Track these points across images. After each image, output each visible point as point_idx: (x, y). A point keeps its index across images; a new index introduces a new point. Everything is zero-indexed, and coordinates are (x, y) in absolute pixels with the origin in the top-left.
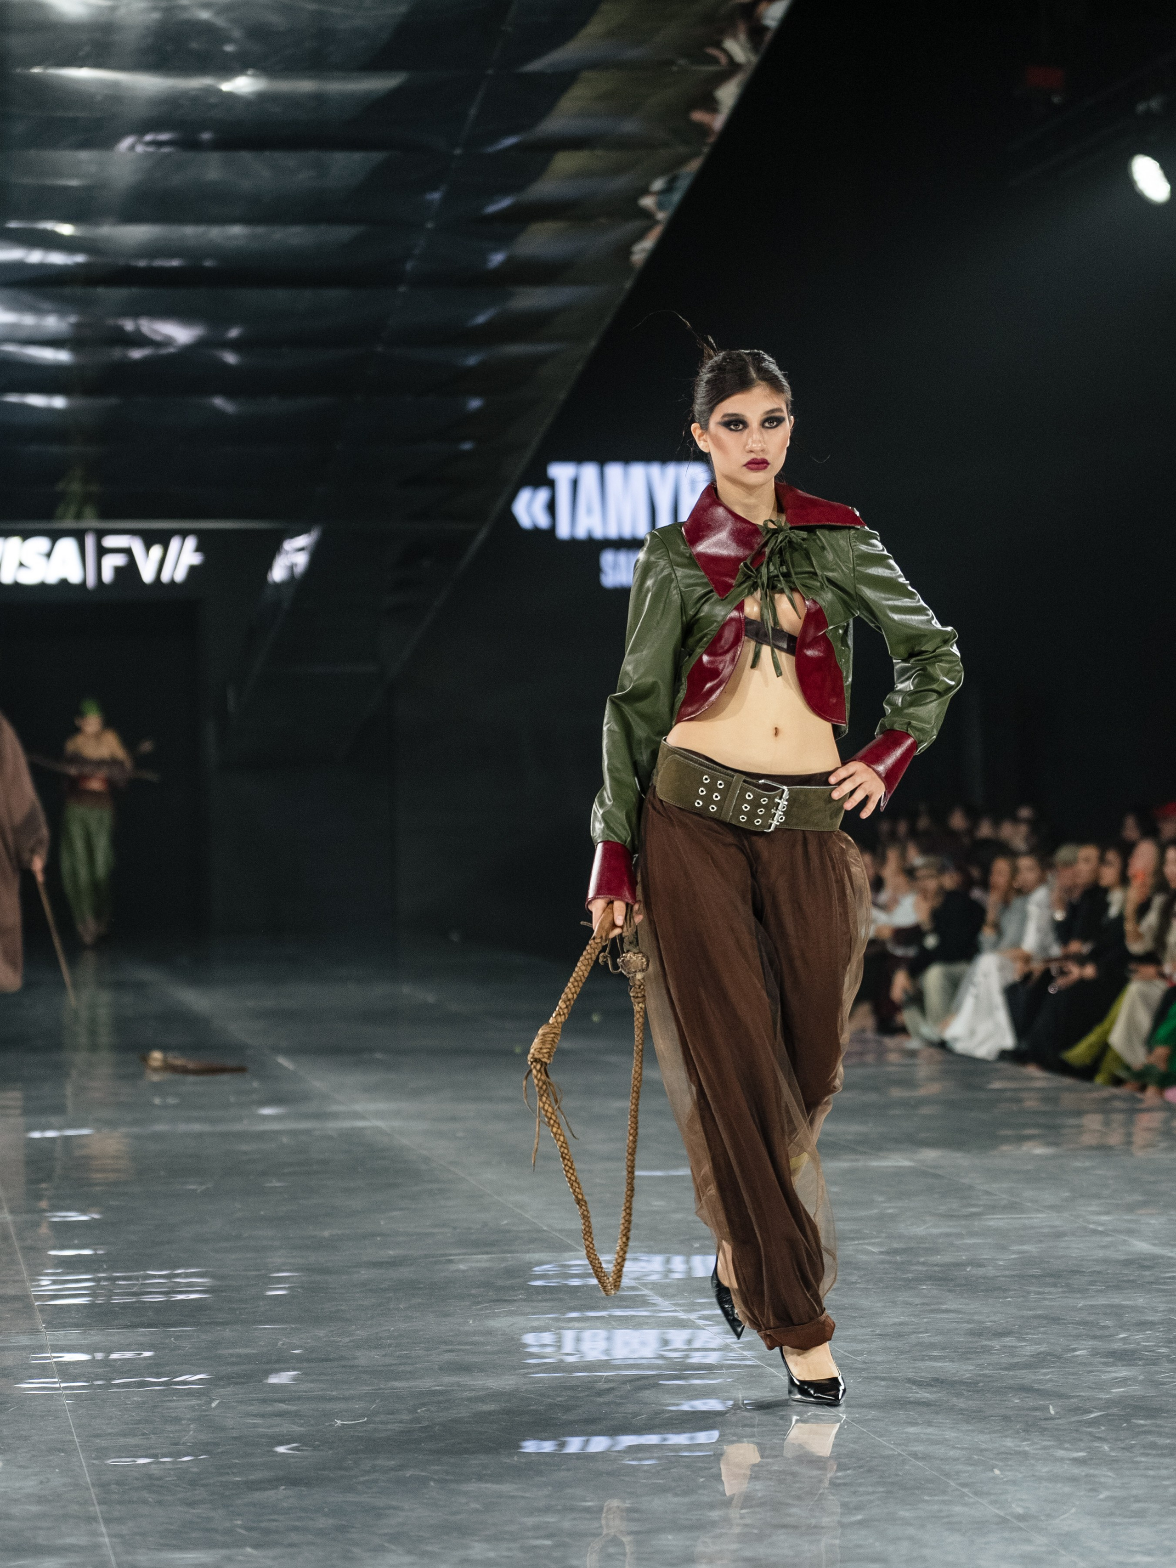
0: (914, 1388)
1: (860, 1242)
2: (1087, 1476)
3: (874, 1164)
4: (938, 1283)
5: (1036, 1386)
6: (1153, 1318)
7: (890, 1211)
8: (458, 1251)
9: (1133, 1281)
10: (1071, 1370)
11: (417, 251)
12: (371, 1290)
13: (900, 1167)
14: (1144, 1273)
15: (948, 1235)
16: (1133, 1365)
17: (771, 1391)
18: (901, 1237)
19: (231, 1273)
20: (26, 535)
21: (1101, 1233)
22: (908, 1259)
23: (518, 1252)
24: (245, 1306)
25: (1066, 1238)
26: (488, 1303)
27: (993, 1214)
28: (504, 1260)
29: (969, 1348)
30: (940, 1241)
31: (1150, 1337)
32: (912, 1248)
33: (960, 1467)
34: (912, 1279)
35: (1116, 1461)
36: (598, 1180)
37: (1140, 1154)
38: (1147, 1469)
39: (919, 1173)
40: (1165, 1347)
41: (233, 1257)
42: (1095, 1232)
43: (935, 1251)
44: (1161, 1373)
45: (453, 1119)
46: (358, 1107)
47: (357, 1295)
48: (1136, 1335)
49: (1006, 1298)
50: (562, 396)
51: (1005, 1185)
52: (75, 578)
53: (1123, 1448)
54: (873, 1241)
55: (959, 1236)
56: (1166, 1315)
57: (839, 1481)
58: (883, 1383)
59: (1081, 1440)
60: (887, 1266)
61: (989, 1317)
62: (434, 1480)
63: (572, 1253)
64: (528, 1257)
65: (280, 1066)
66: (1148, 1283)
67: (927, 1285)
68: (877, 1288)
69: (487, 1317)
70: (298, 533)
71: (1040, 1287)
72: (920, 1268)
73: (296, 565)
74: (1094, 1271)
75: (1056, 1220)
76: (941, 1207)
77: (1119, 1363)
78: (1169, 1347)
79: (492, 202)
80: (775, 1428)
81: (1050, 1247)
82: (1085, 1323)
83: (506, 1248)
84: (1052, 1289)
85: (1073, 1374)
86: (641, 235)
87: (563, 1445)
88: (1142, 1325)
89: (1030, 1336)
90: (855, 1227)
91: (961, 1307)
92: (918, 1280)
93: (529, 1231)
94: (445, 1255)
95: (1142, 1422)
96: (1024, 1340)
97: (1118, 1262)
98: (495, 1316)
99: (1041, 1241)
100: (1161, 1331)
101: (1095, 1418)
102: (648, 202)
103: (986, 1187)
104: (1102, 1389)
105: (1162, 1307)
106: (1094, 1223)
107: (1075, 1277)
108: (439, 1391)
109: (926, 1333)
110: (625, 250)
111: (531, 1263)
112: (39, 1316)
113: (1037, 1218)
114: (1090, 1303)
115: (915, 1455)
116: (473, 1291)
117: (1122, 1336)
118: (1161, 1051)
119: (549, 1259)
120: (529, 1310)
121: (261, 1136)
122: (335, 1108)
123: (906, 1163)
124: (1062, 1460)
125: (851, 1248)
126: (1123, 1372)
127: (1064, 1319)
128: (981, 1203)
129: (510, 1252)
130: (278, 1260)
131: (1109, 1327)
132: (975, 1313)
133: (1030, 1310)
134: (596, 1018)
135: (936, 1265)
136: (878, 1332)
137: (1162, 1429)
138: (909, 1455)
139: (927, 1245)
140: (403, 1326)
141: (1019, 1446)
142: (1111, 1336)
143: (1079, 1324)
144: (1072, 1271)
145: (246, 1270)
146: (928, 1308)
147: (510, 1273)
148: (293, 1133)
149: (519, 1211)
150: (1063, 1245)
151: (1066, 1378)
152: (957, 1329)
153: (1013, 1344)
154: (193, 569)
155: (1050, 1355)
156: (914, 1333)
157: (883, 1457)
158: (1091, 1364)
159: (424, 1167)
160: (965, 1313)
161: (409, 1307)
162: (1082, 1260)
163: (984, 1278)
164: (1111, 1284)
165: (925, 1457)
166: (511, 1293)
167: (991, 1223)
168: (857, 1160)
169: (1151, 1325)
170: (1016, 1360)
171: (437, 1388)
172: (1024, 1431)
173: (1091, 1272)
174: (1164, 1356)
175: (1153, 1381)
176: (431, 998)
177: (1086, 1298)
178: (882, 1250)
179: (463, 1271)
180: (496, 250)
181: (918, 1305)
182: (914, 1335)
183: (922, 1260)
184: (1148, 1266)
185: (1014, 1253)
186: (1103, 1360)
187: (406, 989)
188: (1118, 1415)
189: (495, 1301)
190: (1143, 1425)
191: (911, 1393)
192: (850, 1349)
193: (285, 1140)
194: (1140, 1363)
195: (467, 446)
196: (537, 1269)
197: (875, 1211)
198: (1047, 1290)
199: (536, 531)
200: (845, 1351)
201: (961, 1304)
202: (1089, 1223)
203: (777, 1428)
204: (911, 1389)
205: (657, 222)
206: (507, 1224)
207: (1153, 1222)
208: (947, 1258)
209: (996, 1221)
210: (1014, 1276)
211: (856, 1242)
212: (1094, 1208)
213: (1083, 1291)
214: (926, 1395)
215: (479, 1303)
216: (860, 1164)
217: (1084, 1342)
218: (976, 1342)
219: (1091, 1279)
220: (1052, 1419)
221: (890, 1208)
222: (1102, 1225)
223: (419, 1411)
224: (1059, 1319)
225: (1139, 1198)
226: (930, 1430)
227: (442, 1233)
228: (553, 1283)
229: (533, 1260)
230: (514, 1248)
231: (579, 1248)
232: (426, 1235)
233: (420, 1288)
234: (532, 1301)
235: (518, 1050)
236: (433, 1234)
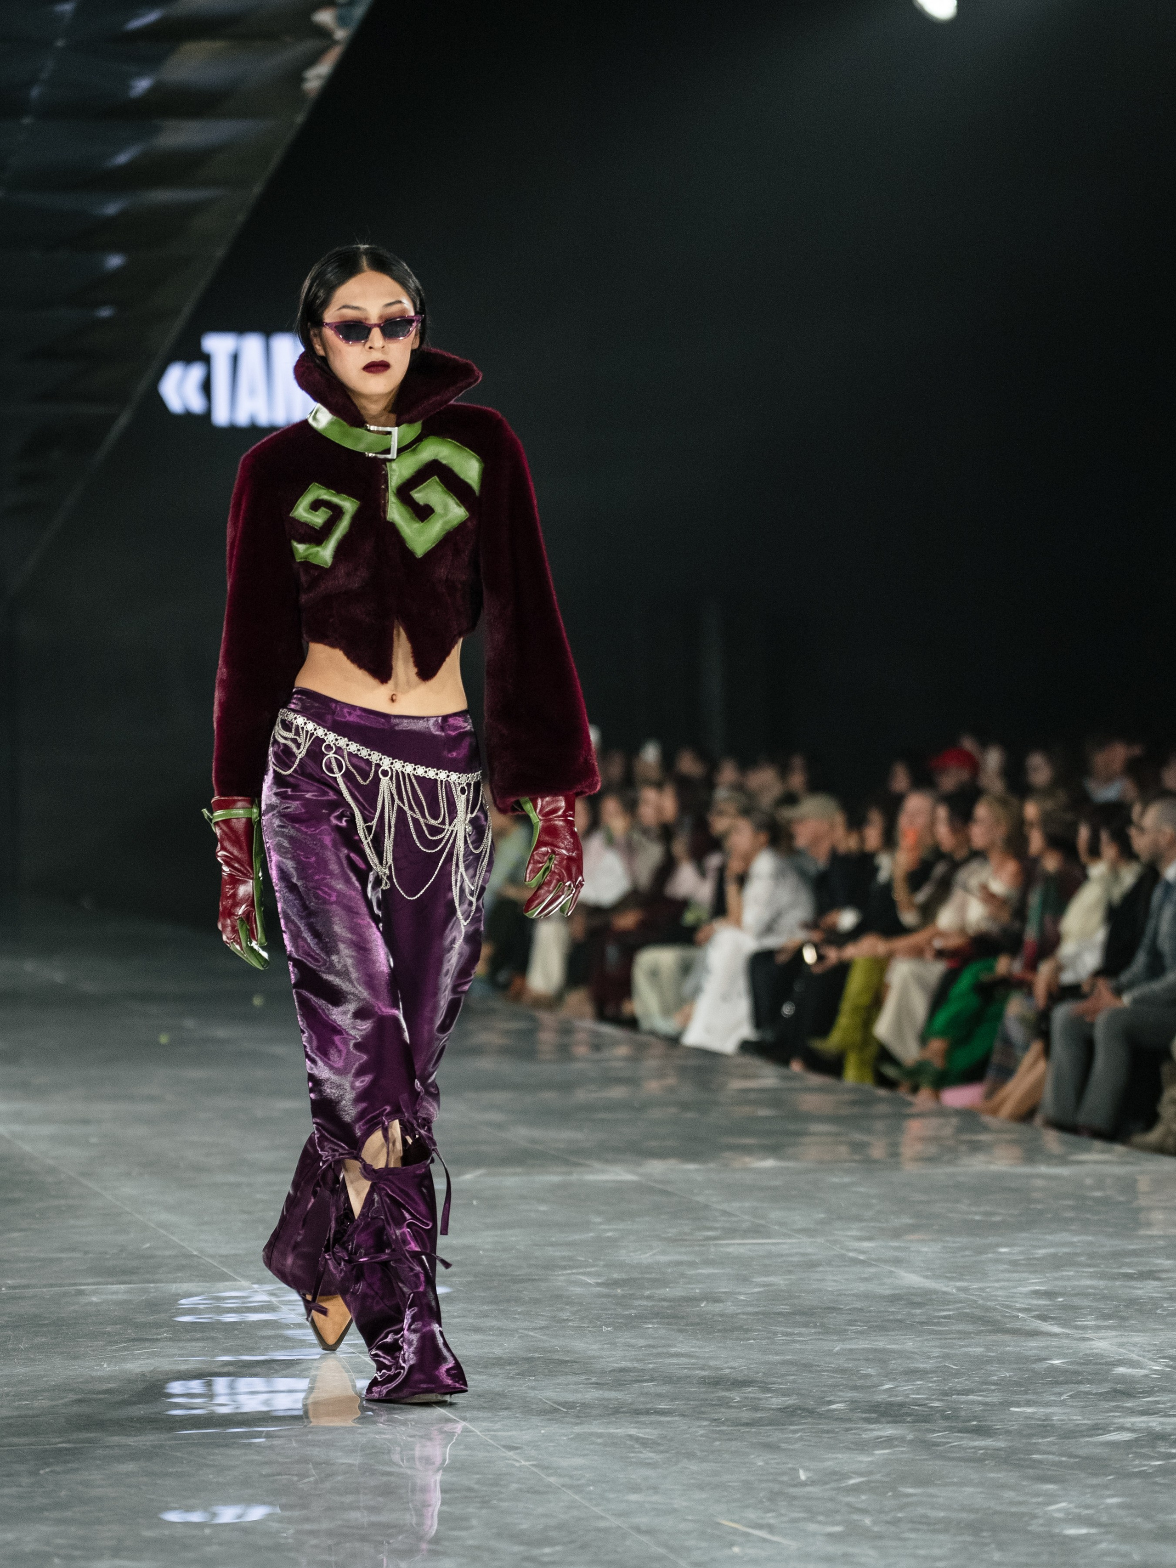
0: (637, 1446)
1: (574, 1271)
2: (845, 1555)
3: (590, 1177)
4: (667, 1320)
5: (783, 1445)
6: (925, 1365)
7: (609, 1234)
8: (90, 1281)
9: (900, 1321)
10: (826, 1427)
11: (44, 75)
13: (621, 1182)
14: (913, 1311)
15: (679, 1263)
16: (900, 1422)
17: (465, 1449)
18: (621, 1266)
21: (862, 1262)
22: (630, 1292)
23: (161, 1281)
25: (821, 1269)
26: (125, 1342)
27: (733, 1238)
28: (146, 1291)
29: (702, 1400)
30: (670, 1270)
31: (920, 1388)
32: (635, 1280)
33: (691, 1543)
34: (636, 1316)
35: (880, 1537)
36: (258, 1196)
37: (911, 1169)
38: (916, 1547)
39: (642, 1189)
40: (939, 1400)
42: (855, 1262)
43: (663, 1282)
44: (934, 1431)
45: (85, 1122)
48: (905, 1386)
49: (749, 1339)
50: (220, 253)
51: (747, 1204)
53: (888, 1522)
54: (588, 1270)
55: (692, 1264)
56: (940, 1362)
57: (546, 1559)
58: (599, 1441)
59: (837, 1512)
60: (604, 1300)
61: (726, 1363)
62: (58, 1556)
63: (227, 1283)
64: (174, 1288)
66: (918, 1323)
67: (653, 1323)
68: (593, 1327)
69: (124, 1359)
71: (786, 1327)
72: (645, 1303)
74: (855, 1308)
75: (809, 1246)
76: (670, 1230)
77: (883, 1419)
78: (943, 1400)
79: (137, 16)
80: (468, 1494)
81: (801, 1279)
82: (843, 1371)
83: (148, 1276)
84: (804, 1330)
85: (828, 1432)
86: (313, 60)
87: (214, 1515)
88: (912, 1374)
89: (776, 1386)
90: (565, 1254)
91: (693, 1350)
92: (643, 1317)
93: (176, 1256)
94: (75, 1285)
95: (911, 1491)
96: (769, 1390)
97: (883, 1297)
98: (137, 1358)
99: (790, 1272)
100: (935, 1382)
101: (853, 1485)
102: (325, 17)
103: (725, 1206)
104: (863, 1450)
105: (936, 1352)
106: (854, 1250)
107: (830, 1315)
108: (67, 1449)
109: (652, 1381)
110: (296, 76)
111: (178, 1295)
113: (784, 1243)
114: (849, 1347)
115: (638, 1530)
116: (109, 1329)
117: (887, 1386)
118: (937, 1045)
119: (199, 1289)
120: (176, 1351)
123: (630, 1177)
124: (814, 1534)
125: (562, 1278)
126: (889, 1431)
127: (818, 1366)
128: (717, 1225)
129: (153, 1282)
131: (872, 1376)
132: (711, 1358)
133: (777, 1354)
134: (257, 1001)
135: (664, 1300)
136: (594, 1380)
137: (934, 1500)
138: (632, 1528)
139: (653, 1276)
140: (21, 1370)
141: (762, 1518)
142: (874, 1386)
143: (835, 1371)
144: (828, 1308)
146: (655, 1351)
147: (153, 1306)
149: (162, 1231)
150: (818, 1276)
151: (820, 1437)
152: (689, 1377)
153: (756, 1396)
155: (800, 1409)
156: (637, 1381)
157: (599, 1530)
158: (850, 1420)
159: (50, 1179)
160: (698, 1357)
161: (31, 1348)
162: (840, 1295)
163: (722, 1315)
164: (875, 1324)
165: (649, 1532)
166: (154, 1331)
167: (730, 1249)
168: (570, 1173)
169: (923, 1374)
170: (759, 1415)
171: (64, 1445)
172: (769, 1500)
173: (850, 1309)
174: (937, 1412)
175: (924, 1442)
176: (59, 977)
177: (844, 1340)
178: (599, 1281)
179: (97, 1304)
180: (140, 75)
181: (642, 1347)
182: (636, 1385)
183: (647, 1293)
184: (920, 1303)
185: (758, 1285)
186: (864, 1415)
187: (29, 966)
188: (881, 1482)
189: (135, 1340)
190: (911, 1495)
191: (633, 1452)
192: (561, 1399)
194: (909, 1419)
195: (105, 313)
196: (185, 1303)
197: (591, 1234)
198: (796, 1331)
199: (188, 416)
200: (555, 1403)
201: (692, 1347)
202: (849, 1250)
203: (473, 1494)
204: (634, 1448)
205: (335, 43)
206: (149, 1248)
207: (925, 1249)
208: (678, 1291)
209: (736, 1247)
210: (756, 1313)
211: (569, 1271)
212: (854, 1233)
213: (840, 1333)
214: (652, 1455)
215: (116, 1342)
216: (574, 1177)
217: (841, 1394)
218: (712, 1392)
219: (850, 1317)
220: (804, 1484)
221: (610, 1230)
222: (863, 1252)
223: (42, 1472)
224: (812, 1366)
225: (907, 1220)
226: (655, 1498)
227: (71, 1258)
228: (204, 1319)
229: (179, 1291)
230: (157, 1277)
231: (236, 1277)
232: (52, 1260)
233: (44, 1325)
234: (180, 1340)
235: (164, 1039)
236: (60, 1260)
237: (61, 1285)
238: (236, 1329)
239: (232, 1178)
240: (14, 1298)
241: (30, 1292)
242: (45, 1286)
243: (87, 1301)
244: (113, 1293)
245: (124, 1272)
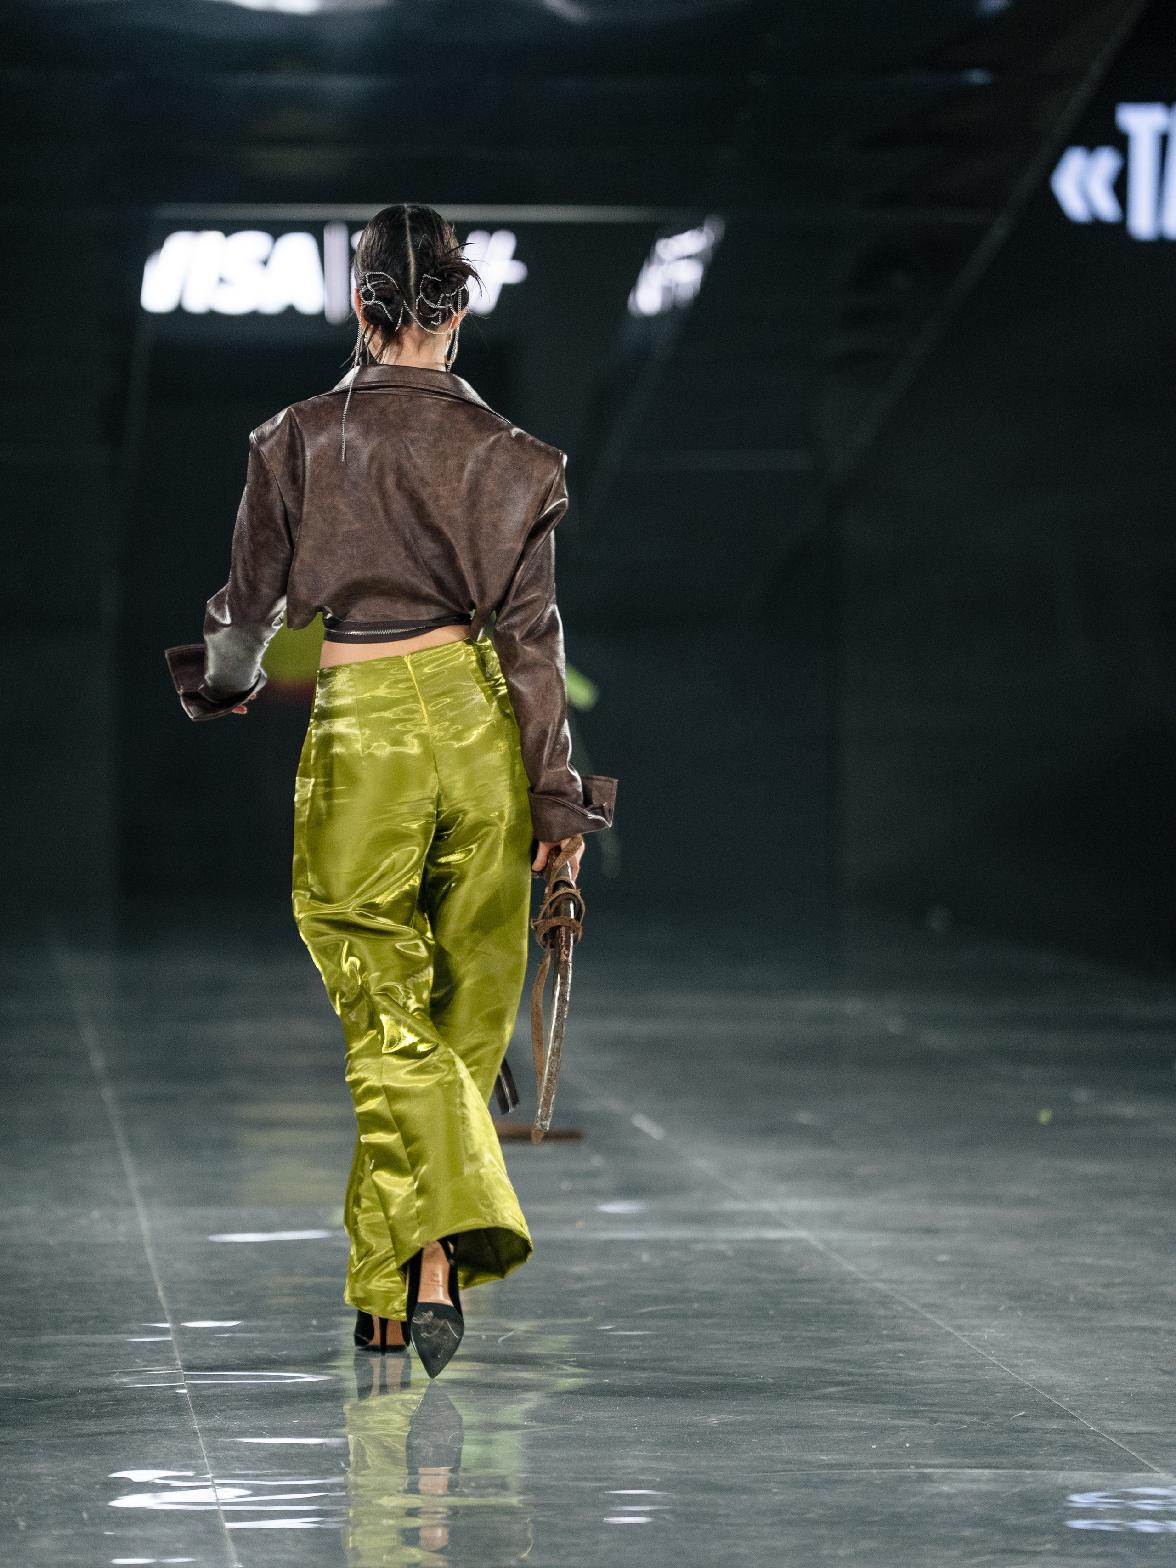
8: (939, 1461)
12: (790, 1522)
19: (552, 1483)
20: (229, 228)
23: (1041, 1467)
24: (574, 1541)
26: (990, 1553)
28: (1018, 1480)
41: (556, 1454)
45: (931, 1231)
46: (768, 1206)
47: (767, 1529)
52: (309, 304)
63: (1139, 1475)
64: (1061, 1477)
65: (638, 1132)
70: (682, 230)
73: (677, 285)
83: (1023, 1459)
93: (1064, 1431)
94: (918, 1466)
111: (1066, 1488)
112: (231, 1548)
116: (967, 1533)
119: (1098, 1482)
121: (605, 1249)
122: (729, 1205)
129: (1030, 1467)
130: (632, 1464)
145: (576, 1479)
147: (1030, 1502)
148: (659, 1246)
149: (1043, 1394)
154: (507, 290)
159: (880, 1312)
161: (855, 1555)
166: (1034, 1539)
179: (949, 1496)
187: (852, 1006)
189: (1003, 1551)
193: (645, 1257)
195: (977, 77)
196: (1079, 1500)
199: (1094, 225)
206: (1023, 1416)
215: (977, 1554)
227: (911, 1427)
228: (1107, 1525)
229: (1068, 1483)
230: (1034, 1460)
231: (1151, 1466)
232: (883, 1429)
233: (872, 1523)
234: (1070, 1555)
235: (1045, 1116)
236: (896, 1428)
237: (897, 1466)
238: (1154, 1544)
239: (1143, 1321)
240: (830, 1482)
241: (854, 1474)
242: (873, 1466)
243: (938, 1490)
244: (973, 1481)
245: (987, 1452)
